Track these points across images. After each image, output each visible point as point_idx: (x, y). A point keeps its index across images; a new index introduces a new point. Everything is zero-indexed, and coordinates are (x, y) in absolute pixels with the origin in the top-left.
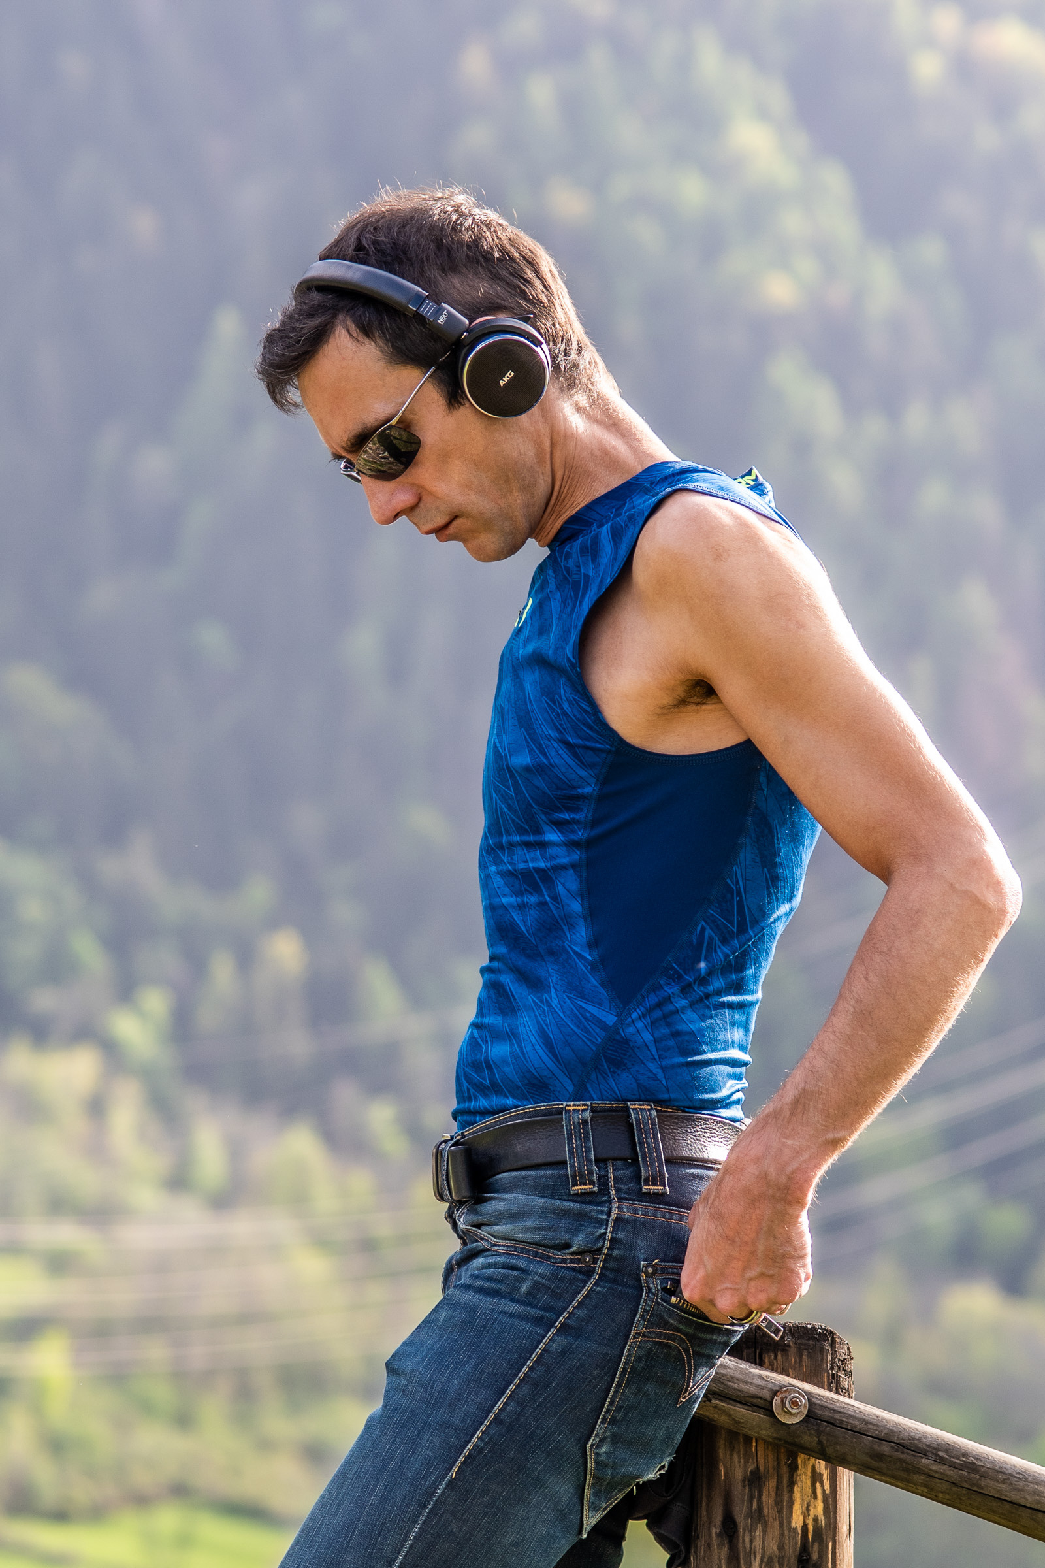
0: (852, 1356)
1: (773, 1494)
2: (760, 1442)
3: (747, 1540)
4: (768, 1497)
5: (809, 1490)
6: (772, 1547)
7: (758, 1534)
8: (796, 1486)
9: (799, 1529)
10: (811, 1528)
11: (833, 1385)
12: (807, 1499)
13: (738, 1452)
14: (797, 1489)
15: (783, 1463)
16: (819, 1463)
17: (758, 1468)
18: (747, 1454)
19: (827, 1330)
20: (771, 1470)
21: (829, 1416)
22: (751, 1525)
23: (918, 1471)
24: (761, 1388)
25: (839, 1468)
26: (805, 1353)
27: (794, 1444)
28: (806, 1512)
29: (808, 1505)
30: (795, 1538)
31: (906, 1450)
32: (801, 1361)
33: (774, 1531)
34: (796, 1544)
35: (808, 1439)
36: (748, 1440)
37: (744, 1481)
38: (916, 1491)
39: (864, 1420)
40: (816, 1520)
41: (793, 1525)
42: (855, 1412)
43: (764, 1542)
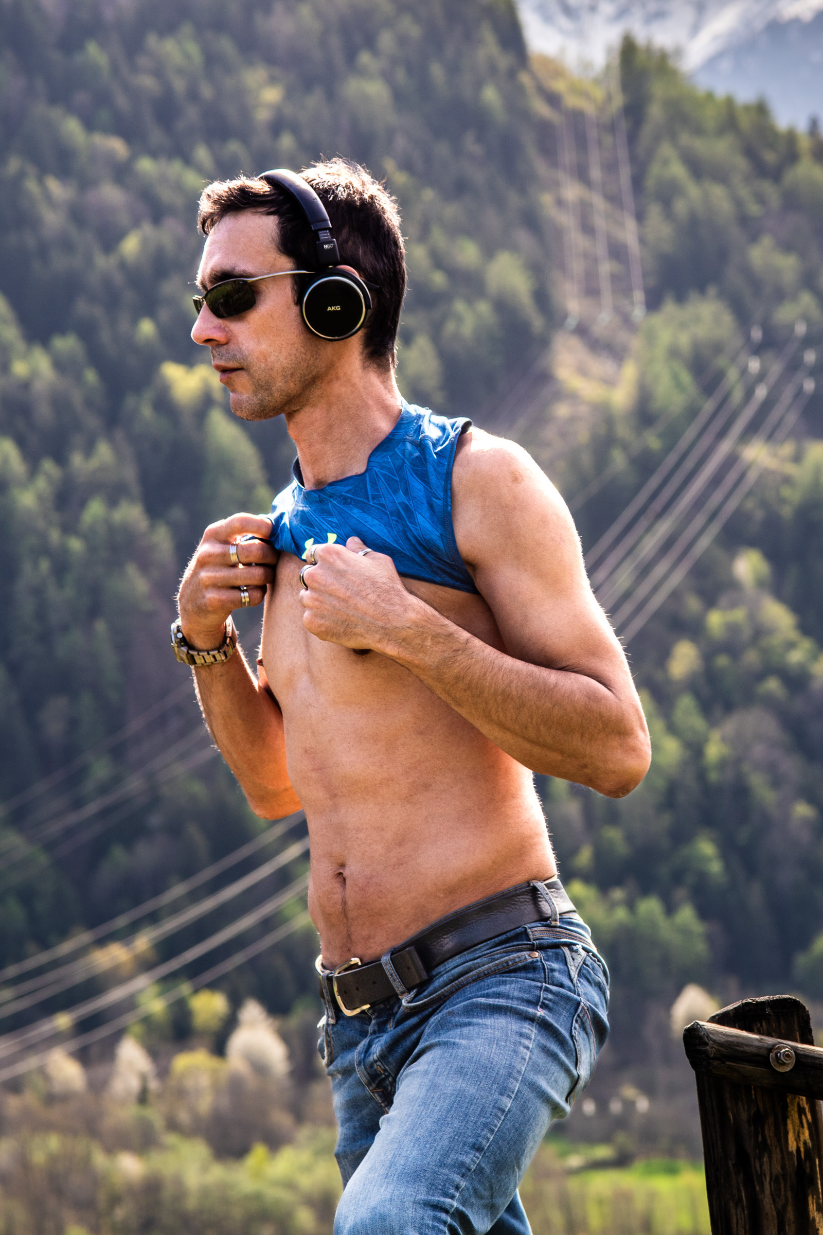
1: (772, 1128)
2: (759, 1089)
3: (758, 1165)
4: (769, 1132)
5: (797, 1121)
6: (777, 1168)
7: (765, 1160)
8: (789, 1120)
9: (794, 1152)
10: (802, 1149)
11: (808, 1039)
12: (797, 1128)
13: (742, 1100)
14: (789, 1122)
15: (777, 1103)
16: (803, 1099)
17: (758, 1110)
18: (749, 1101)
19: (795, 1002)
20: (769, 1111)
21: (811, 1063)
22: (760, 1154)
24: (760, 1048)
25: (817, 1100)
26: (782, 1018)
27: (785, 1088)
28: (798, 1139)
29: (799, 1132)
30: (792, 1159)
32: (780, 1024)
33: (777, 1156)
34: (794, 1163)
35: (797, 1082)
36: (748, 1089)
37: (749, 1121)
40: (805, 1143)
41: (790, 1149)
43: (770, 1166)
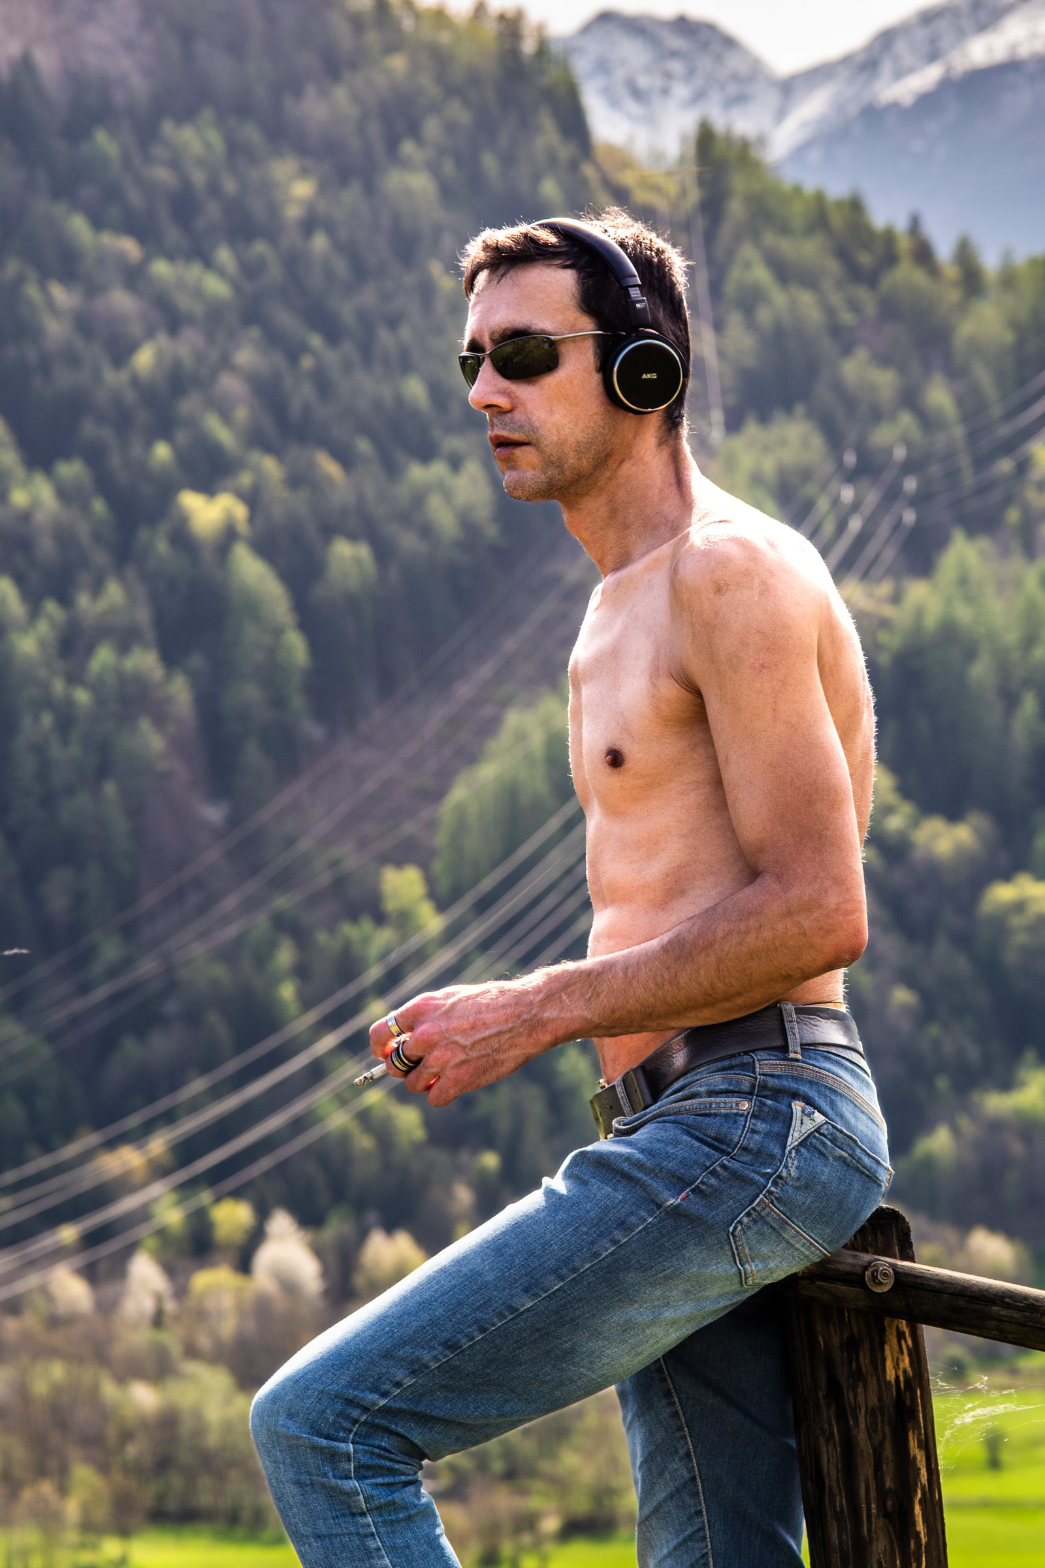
1: (868, 1355)
2: (853, 1312)
3: (851, 1397)
4: (864, 1360)
5: (896, 1347)
6: (873, 1400)
7: (860, 1390)
8: (886, 1345)
9: (893, 1382)
10: (902, 1379)
12: (896, 1355)
13: (834, 1323)
14: (887, 1347)
15: (873, 1327)
16: (902, 1322)
17: (852, 1335)
18: (842, 1324)
19: (893, 1211)
20: (864, 1335)
21: (914, 1282)
22: (854, 1384)
23: (990, 1318)
24: (854, 1267)
25: (918, 1324)
26: (879, 1231)
27: (882, 1311)
28: (896, 1366)
29: (898, 1359)
30: (890, 1390)
31: (979, 1301)
32: (876, 1238)
33: (873, 1386)
34: (892, 1394)
35: (896, 1304)
36: (840, 1311)
37: (841, 1347)
39: (941, 1280)
40: (905, 1372)
41: (888, 1378)
42: (927, 1273)
43: (865, 1398)
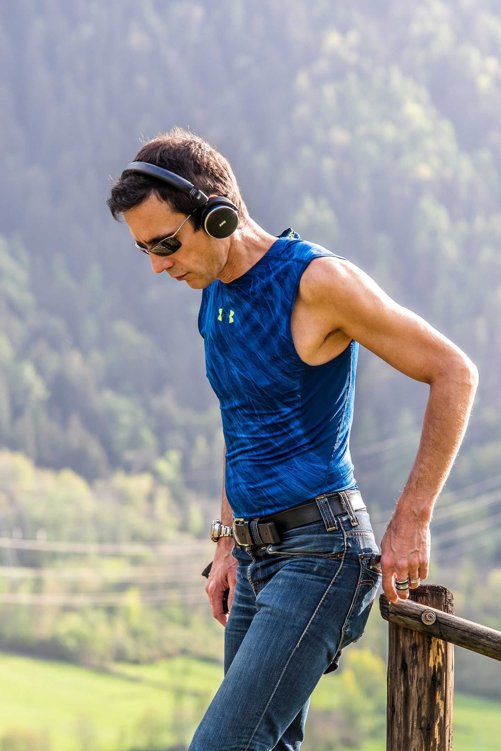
0: (453, 598)
1: (422, 653)
2: (417, 632)
3: (411, 671)
4: (420, 655)
5: (436, 652)
6: (421, 674)
7: (415, 669)
8: (431, 650)
9: (432, 667)
10: (437, 667)
11: (446, 610)
12: (435, 655)
13: (408, 637)
15: (426, 641)
16: (440, 641)
17: (415, 643)
18: (411, 637)
19: (443, 588)
20: (421, 644)
21: (444, 622)
22: (413, 666)
23: (480, 644)
24: (417, 610)
25: (448, 643)
26: (435, 597)
27: (430, 633)
28: (435, 660)
29: (436, 657)
30: (430, 671)
31: (475, 636)
32: (433, 600)
33: (422, 668)
34: (431, 673)
35: (436, 631)
36: (412, 631)
37: (410, 648)
38: (479, 652)
39: (458, 623)
40: (439, 663)
41: (430, 666)
42: (455, 620)
43: (417, 673)
